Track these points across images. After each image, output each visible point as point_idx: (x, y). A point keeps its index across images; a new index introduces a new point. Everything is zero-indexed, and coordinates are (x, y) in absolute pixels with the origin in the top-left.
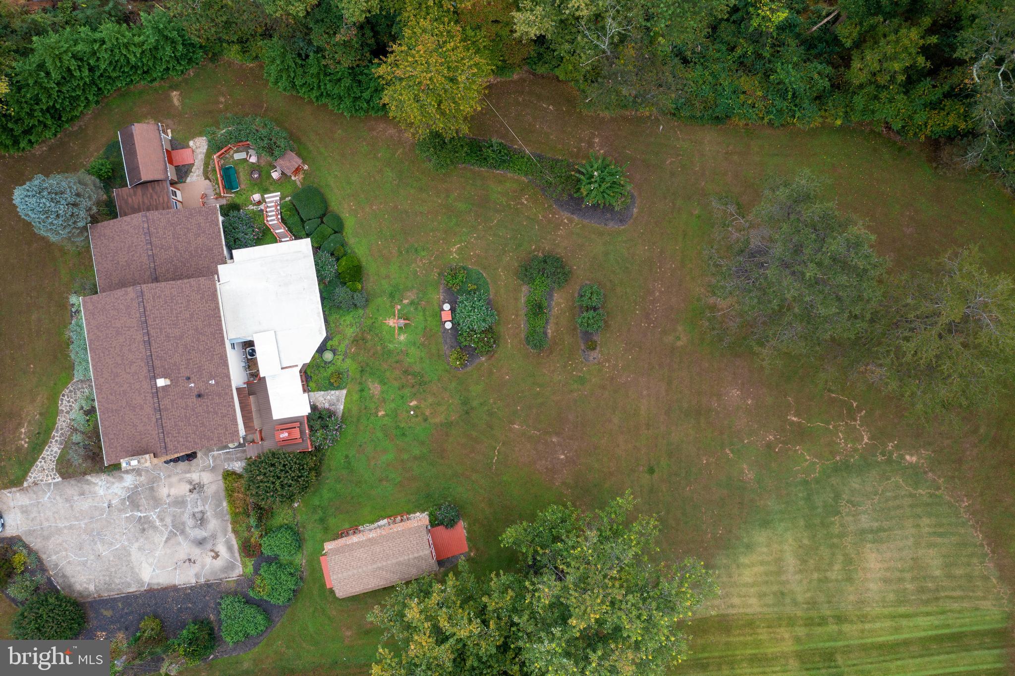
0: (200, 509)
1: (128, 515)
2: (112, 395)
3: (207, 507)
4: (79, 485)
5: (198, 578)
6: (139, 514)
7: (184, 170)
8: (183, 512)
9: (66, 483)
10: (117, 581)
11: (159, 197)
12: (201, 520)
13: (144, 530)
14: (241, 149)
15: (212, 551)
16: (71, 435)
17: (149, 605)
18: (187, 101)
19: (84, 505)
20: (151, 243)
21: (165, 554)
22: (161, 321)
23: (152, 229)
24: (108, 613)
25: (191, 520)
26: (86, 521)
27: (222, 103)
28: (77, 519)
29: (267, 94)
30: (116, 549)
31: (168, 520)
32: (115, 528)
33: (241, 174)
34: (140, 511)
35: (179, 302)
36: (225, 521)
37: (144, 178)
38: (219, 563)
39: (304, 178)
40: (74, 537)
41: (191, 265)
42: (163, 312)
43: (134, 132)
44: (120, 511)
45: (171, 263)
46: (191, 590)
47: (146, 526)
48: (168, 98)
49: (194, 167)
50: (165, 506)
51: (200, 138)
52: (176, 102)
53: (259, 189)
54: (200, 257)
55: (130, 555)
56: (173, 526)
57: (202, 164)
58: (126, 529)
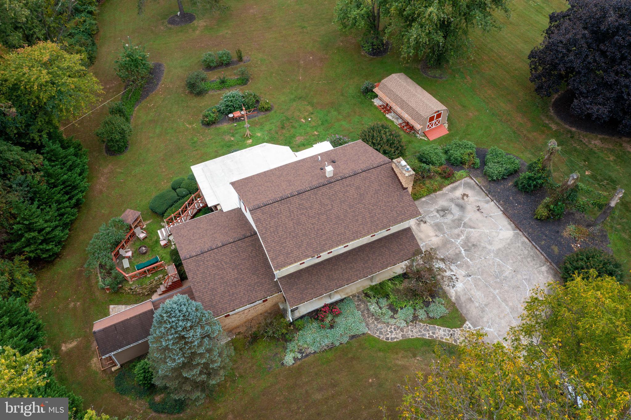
0: (436, 214)
1: (469, 260)
2: (357, 220)
3: (432, 209)
4: (464, 305)
5: (489, 201)
6: (463, 252)
8: (444, 223)
9: (469, 316)
10: (526, 252)
12: (444, 211)
13: (473, 245)
15: (463, 199)
16: (421, 321)
17: (529, 224)
18: (72, 334)
19: (479, 295)
21: (484, 226)
24: (556, 249)
25: (448, 217)
26: (492, 290)
27: (75, 305)
28: (494, 298)
29: (68, 270)
30: (501, 260)
31: (456, 231)
32: (485, 266)
34: (460, 252)
36: (436, 197)
38: (469, 192)
40: (511, 295)
41: (227, 224)
42: (269, 193)
44: (468, 267)
46: (500, 201)
47: (470, 245)
48: (69, 353)
50: (446, 236)
51: (111, 313)
54: (218, 222)
55: (499, 249)
56: (459, 226)
58: (481, 258)
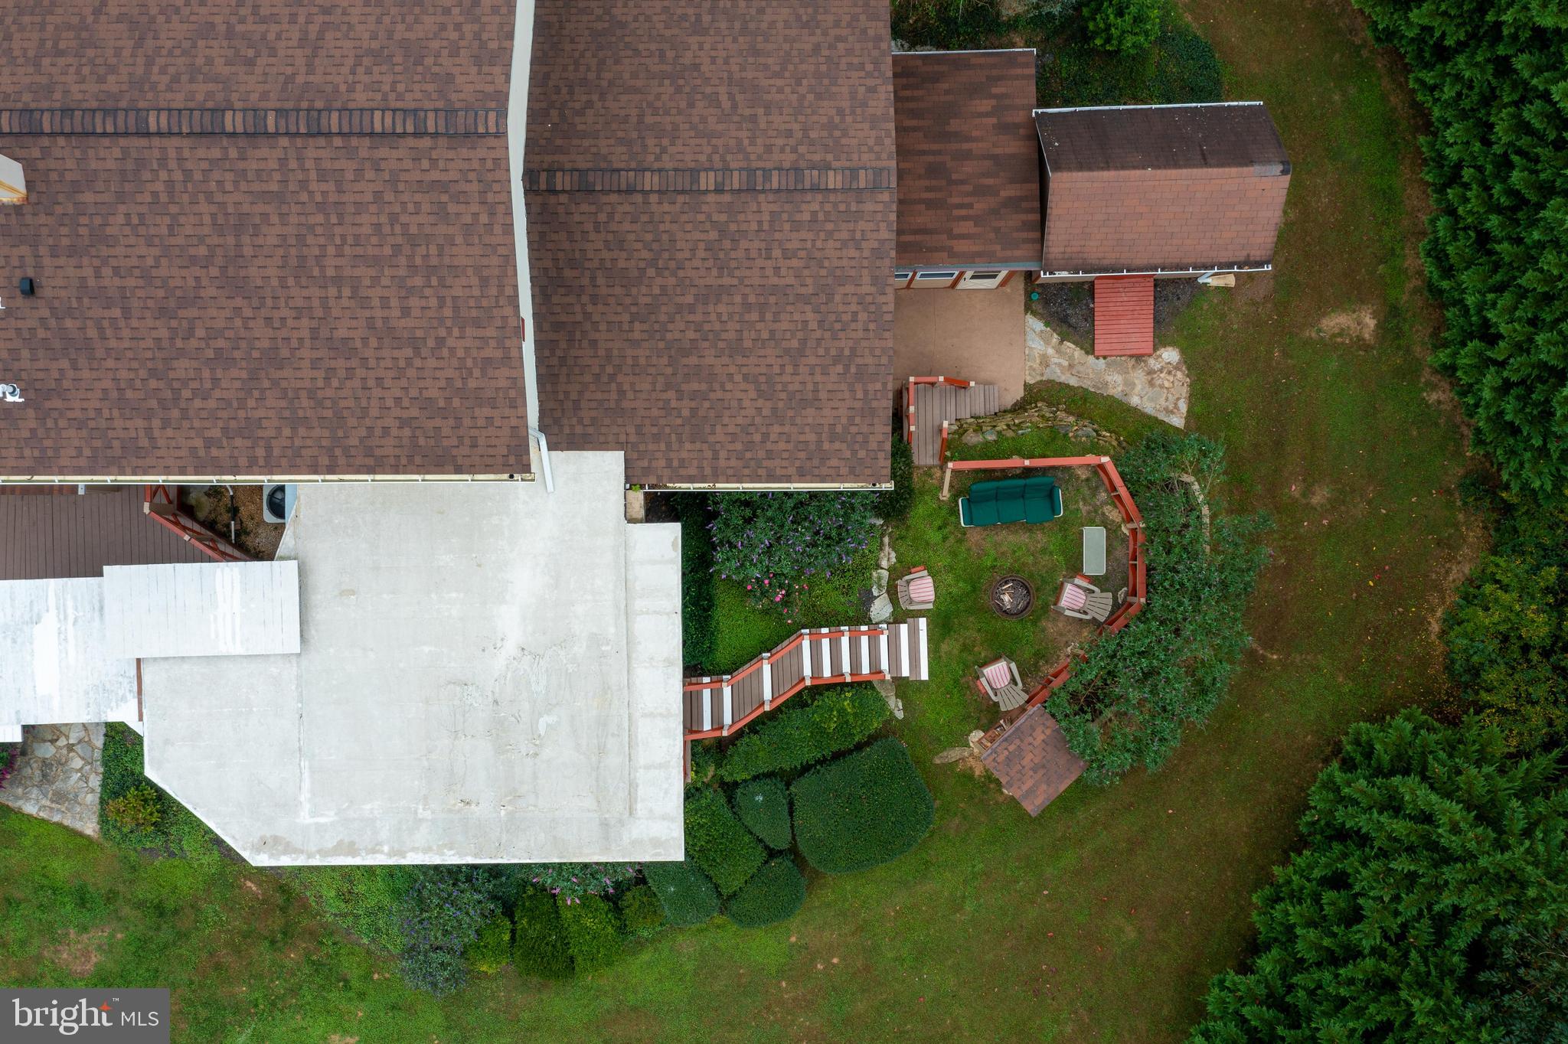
7: (1075, 315)
11: (977, 220)
14: (1120, 552)
18: (1334, 365)
20: (751, 190)
22: (321, 207)
23: (814, 204)
27: (1307, 492)
29: (1316, 669)
33: (1023, 538)
35: (414, 302)
37: (1061, 182)
39: (968, 776)
41: (635, 343)
42: (365, 219)
43: (1256, 169)
45: (653, 263)
48: (1352, 295)
49: (1078, 353)
51: (1184, 391)
52: (1335, 322)
53: (956, 600)
54: (668, 387)
57: (1087, 384)
